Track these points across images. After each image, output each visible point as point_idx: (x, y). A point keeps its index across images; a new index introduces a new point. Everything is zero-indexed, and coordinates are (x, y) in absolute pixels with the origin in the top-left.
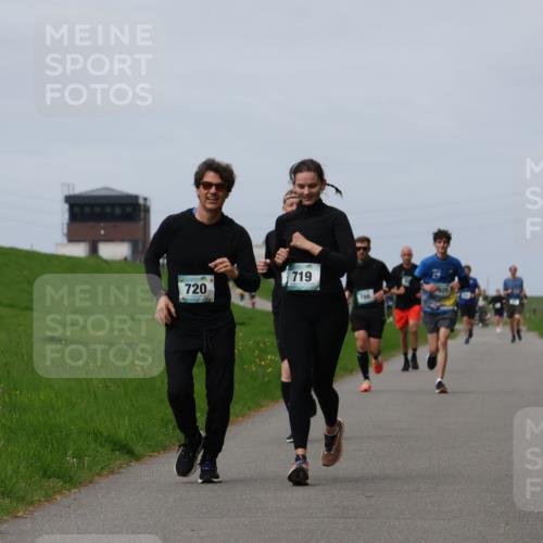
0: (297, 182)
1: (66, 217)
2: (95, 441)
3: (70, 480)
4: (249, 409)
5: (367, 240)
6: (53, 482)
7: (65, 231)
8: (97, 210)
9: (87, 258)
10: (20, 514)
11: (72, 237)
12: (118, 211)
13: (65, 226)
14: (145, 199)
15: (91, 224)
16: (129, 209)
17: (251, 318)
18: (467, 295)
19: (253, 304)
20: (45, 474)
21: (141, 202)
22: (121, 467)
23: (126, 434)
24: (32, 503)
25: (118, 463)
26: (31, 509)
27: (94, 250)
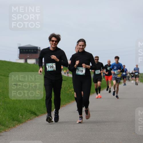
0: (79, 45)
1: (19, 52)
2: (26, 111)
3: (20, 122)
4: (67, 103)
5: (98, 57)
6: (15, 122)
7: (19, 56)
8: (27, 50)
9: (24, 63)
10: (7, 130)
11: (20, 58)
12: (32, 51)
13: (19, 55)
14: (40, 48)
15: (25, 54)
16: (35, 50)
17: (67, 79)
18: (124, 73)
19: (68, 75)
20: (13, 120)
21: (38, 48)
22: (33, 118)
23: (35, 109)
24: (10, 128)
25: (32, 117)
26: (10, 129)
27: (26, 61)
